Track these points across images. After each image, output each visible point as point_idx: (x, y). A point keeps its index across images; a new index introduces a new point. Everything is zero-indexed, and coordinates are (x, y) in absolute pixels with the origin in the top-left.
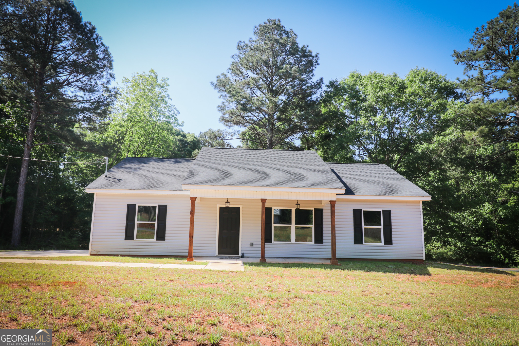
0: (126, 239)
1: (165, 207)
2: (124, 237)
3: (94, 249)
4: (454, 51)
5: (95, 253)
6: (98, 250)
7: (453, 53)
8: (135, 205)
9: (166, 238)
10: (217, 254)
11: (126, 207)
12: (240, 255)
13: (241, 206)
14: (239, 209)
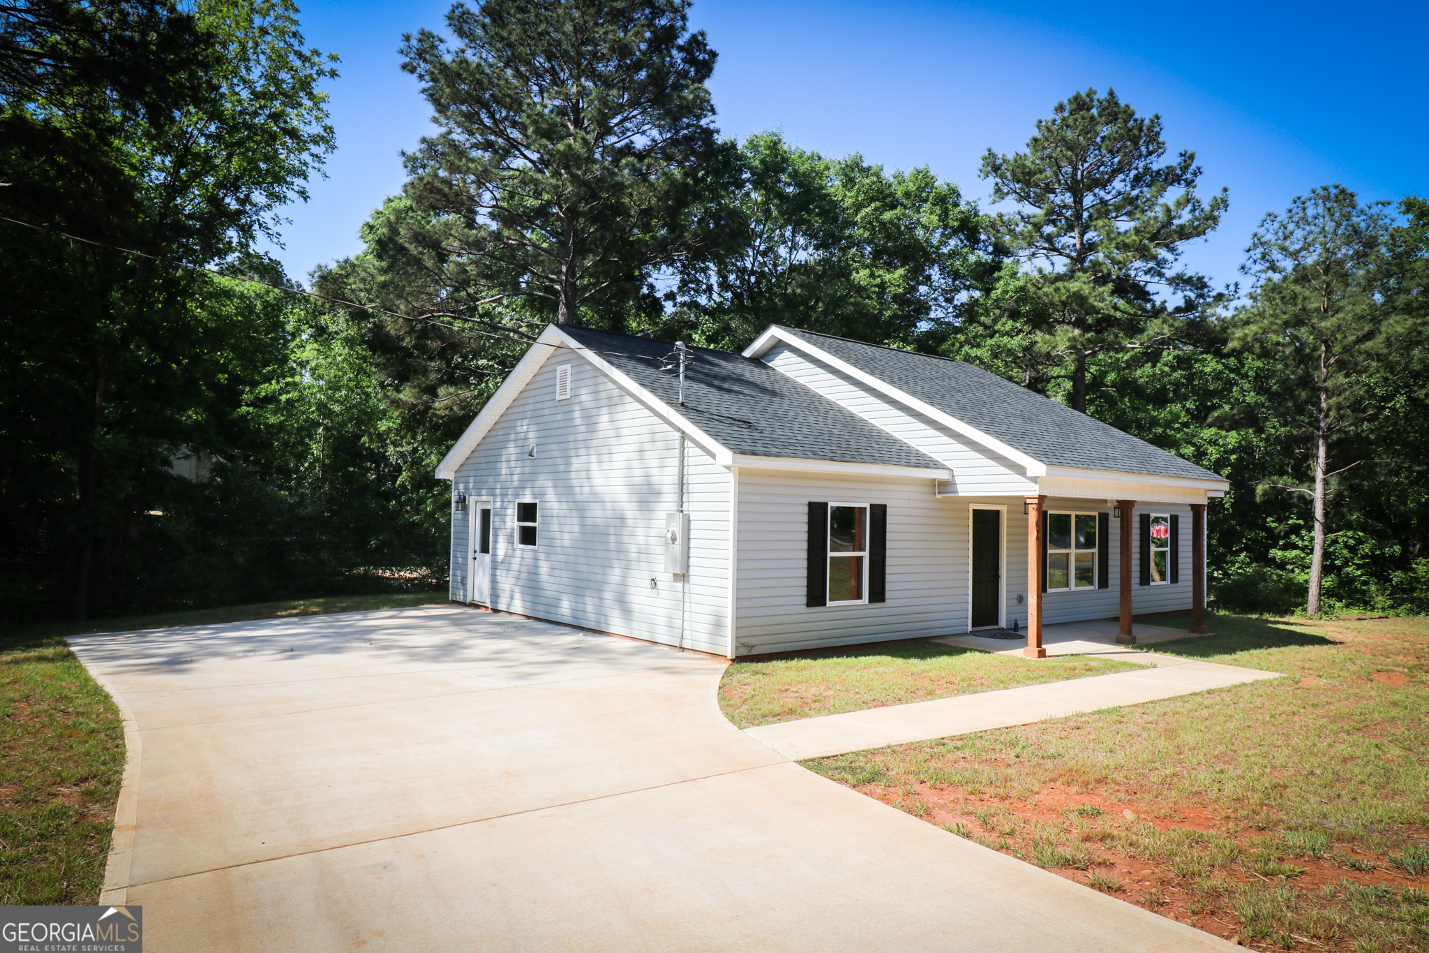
0: (809, 604)
1: (884, 507)
2: (804, 600)
3: (743, 640)
4: (989, 150)
5: (744, 652)
6: (752, 641)
7: (987, 153)
8: (826, 504)
9: (888, 595)
10: (970, 629)
11: (806, 510)
12: (1003, 623)
13: (1003, 509)
14: (997, 513)
